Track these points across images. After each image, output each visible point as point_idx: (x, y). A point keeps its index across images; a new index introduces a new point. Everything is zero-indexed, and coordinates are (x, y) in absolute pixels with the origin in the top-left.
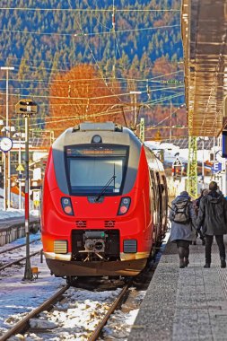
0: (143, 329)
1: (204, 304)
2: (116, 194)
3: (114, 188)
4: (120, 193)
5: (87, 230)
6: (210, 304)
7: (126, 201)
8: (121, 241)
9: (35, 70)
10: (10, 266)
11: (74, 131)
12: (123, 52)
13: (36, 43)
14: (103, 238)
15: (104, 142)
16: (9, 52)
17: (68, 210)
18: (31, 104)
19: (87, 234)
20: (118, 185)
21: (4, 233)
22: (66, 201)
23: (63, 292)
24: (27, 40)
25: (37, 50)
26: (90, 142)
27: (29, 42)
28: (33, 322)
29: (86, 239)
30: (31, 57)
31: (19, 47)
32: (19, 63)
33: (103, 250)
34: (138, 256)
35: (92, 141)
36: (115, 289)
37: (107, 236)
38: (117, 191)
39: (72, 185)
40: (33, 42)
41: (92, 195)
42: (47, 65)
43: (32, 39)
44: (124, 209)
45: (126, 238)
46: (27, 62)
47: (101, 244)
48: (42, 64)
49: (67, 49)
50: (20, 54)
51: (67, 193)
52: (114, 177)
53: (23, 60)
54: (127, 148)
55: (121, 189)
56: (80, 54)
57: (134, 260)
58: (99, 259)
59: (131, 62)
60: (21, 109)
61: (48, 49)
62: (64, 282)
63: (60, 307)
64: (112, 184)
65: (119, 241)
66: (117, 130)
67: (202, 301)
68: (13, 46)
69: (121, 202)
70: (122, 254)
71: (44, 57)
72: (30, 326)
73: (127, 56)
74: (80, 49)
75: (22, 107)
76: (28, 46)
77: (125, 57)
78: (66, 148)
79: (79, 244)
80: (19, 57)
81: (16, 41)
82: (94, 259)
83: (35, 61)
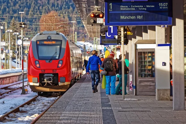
0: (55, 107)
1: (83, 99)
2: (57, 59)
3: (56, 57)
4: (58, 59)
5: (46, 74)
6: (85, 99)
7: (61, 62)
8: (59, 78)
9: (35, 14)
10: (18, 89)
11: (40, 34)
12: (71, 7)
13: (36, 3)
14: (52, 77)
15: (52, 39)
16: (25, 7)
17: (38, 66)
18: (24, 24)
19: (45, 75)
20: (58, 56)
21: (18, 77)
22: (37, 62)
23: (36, 98)
24: (32, 2)
25: (36, 6)
26: (46, 39)
27: (33, 3)
28: (20, 109)
29: (45, 77)
30: (34, 9)
31: (29, 5)
32: (29, 11)
33: (51, 81)
34: (66, 83)
35: (47, 38)
36: (57, 97)
37: (53, 76)
38: (57, 58)
39: (39, 56)
40: (34, 3)
41: (47, 60)
42: (40, 12)
43: (34, 1)
44: (60, 65)
45: (61, 77)
46: (32, 11)
47: (51, 79)
48: (38, 12)
49: (48, 5)
50: (29, 7)
51: (37, 59)
52: (56, 52)
53: (31, 10)
54: (61, 41)
55: (59, 57)
56: (53, 8)
57: (64, 85)
58: (50, 85)
59: (73, 11)
60: (20, 26)
61: (41, 6)
62: (37, 94)
63: (33, 103)
64: (55, 55)
65: (58, 78)
66: (57, 34)
67: (82, 98)
68: (27, 4)
69: (59, 62)
70: (59, 83)
71: (39, 9)
72: (19, 110)
73: (72, 8)
74: (53, 5)
75: (21, 25)
76: (32, 4)
77: (71, 8)
78: (37, 41)
79: (42, 79)
80: (29, 9)
81: (28, 3)
82: (48, 85)
83: (35, 10)
